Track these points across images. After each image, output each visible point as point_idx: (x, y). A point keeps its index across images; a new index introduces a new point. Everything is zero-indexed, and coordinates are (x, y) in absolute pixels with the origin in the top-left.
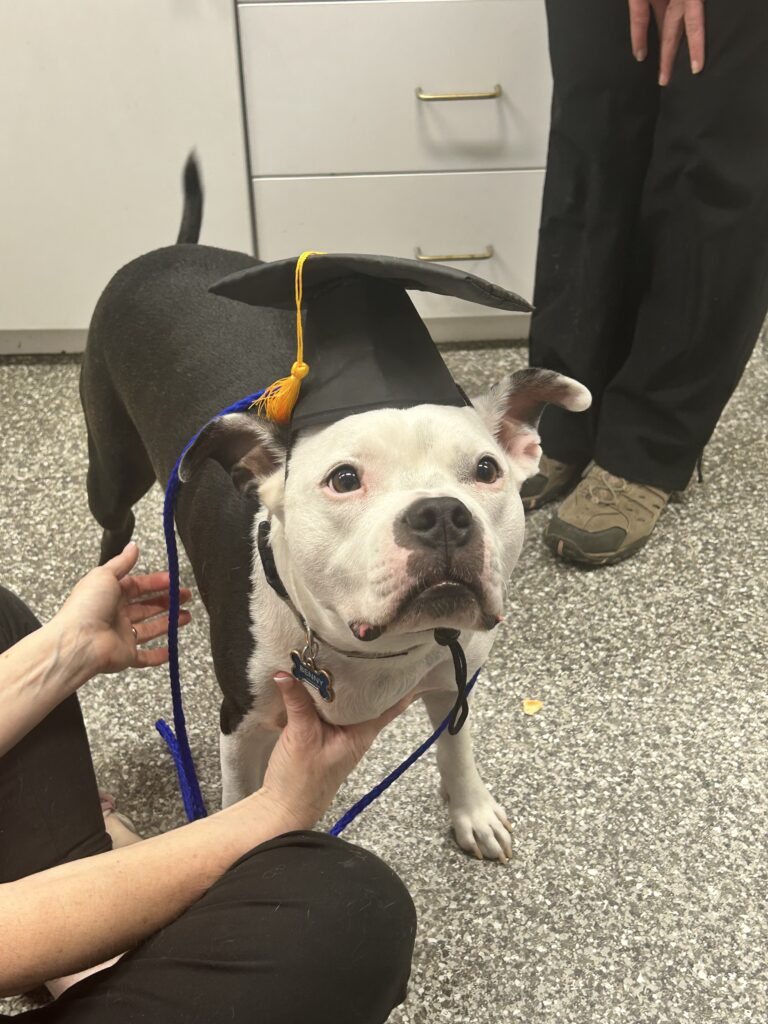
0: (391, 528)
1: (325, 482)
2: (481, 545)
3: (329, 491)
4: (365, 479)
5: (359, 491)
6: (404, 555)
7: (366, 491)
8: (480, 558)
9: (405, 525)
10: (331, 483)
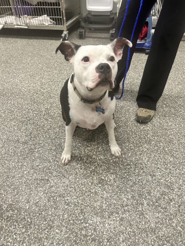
0: (95, 69)
1: (82, 60)
2: (112, 73)
3: (83, 62)
4: (90, 60)
5: (89, 62)
6: (98, 74)
7: (90, 62)
8: (111, 75)
9: (98, 69)
10: (83, 60)
